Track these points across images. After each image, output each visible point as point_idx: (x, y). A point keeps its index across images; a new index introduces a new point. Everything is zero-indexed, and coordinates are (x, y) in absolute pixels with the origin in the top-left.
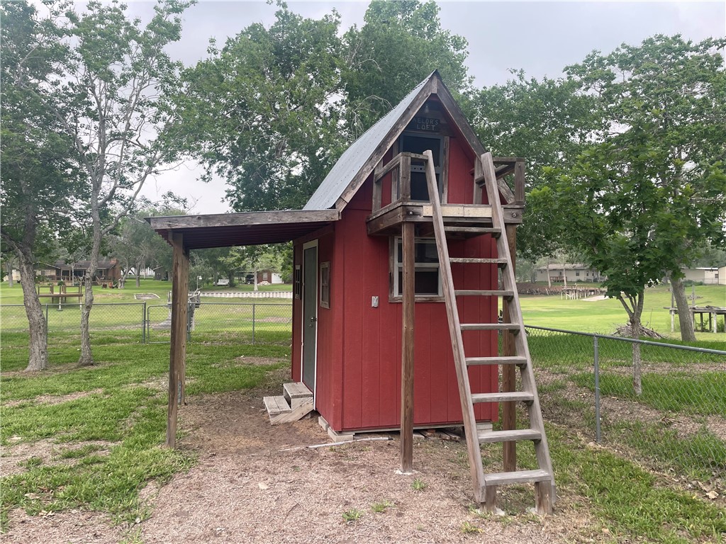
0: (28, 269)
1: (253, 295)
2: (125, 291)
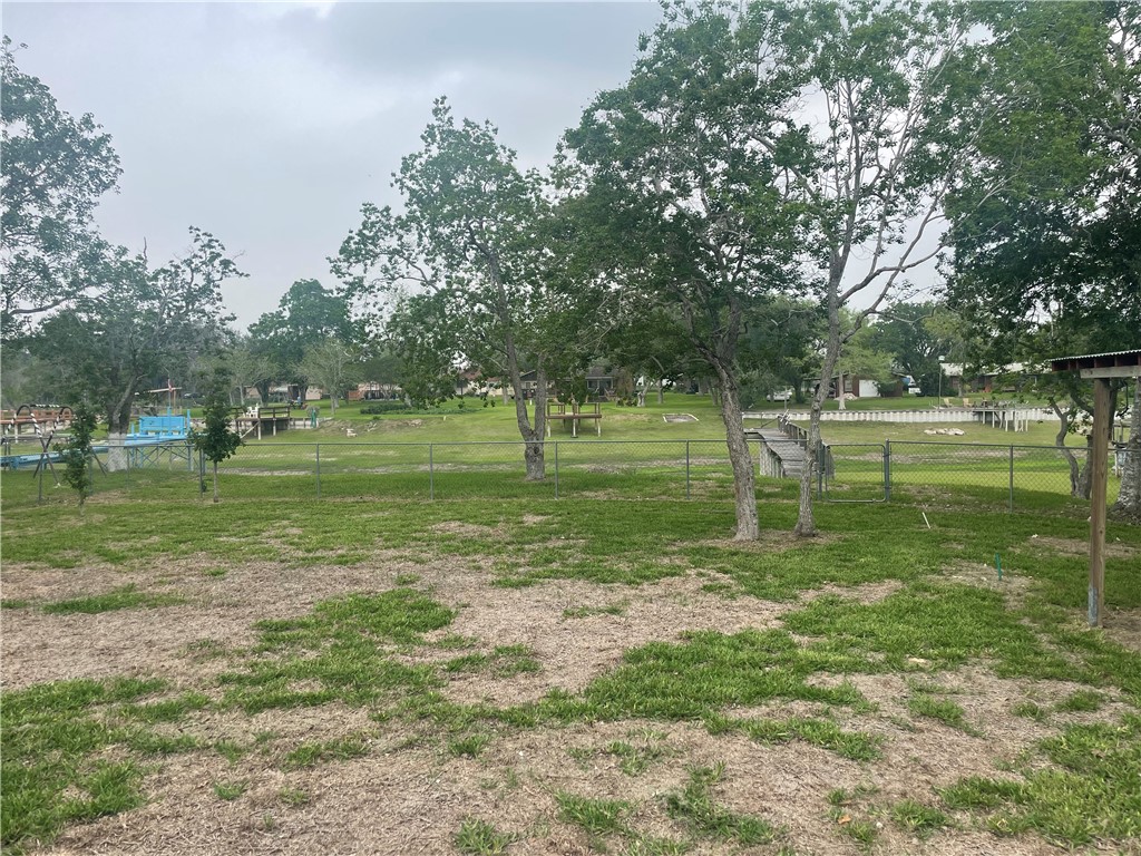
0: (733, 397)
1: (837, 417)
2: (650, 410)
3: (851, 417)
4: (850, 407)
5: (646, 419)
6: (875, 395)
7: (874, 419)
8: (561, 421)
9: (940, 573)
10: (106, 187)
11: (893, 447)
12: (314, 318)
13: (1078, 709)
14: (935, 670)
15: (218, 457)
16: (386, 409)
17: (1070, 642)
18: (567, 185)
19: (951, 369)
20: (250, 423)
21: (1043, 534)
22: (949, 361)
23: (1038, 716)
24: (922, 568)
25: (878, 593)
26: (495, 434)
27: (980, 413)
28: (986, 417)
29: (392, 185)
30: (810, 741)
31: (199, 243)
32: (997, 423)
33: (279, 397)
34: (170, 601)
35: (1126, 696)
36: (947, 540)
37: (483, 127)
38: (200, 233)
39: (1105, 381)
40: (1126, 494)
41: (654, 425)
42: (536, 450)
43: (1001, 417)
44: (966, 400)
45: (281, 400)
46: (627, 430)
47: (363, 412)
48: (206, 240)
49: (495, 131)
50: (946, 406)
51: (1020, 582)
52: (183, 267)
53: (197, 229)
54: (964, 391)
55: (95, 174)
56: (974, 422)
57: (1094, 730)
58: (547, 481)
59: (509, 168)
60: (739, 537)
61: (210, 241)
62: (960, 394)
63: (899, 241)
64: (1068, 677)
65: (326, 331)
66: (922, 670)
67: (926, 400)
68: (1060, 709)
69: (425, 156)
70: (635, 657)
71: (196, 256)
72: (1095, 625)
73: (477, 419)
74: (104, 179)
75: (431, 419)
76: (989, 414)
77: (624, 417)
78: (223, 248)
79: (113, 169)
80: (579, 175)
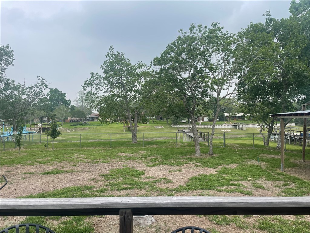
1: (199, 127)
2: (151, 125)
3: (203, 127)
4: (202, 124)
5: (150, 127)
6: (208, 121)
7: (208, 127)
8: (127, 128)
9: (245, 162)
10: (10, 64)
11: (226, 134)
12: (56, 99)
13: (286, 186)
14: (254, 180)
15: (54, 138)
16: (78, 124)
17: (279, 174)
18: (142, 68)
19: (226, 114)
20: (38, 129)
21: (264, 154)
22: (226, 112)
23: (279, 187)
24: (241, 161)
25: (234, 166)
26: (109, 132)
27: (234, 126)
28: (236, 127)
29: (101, 68)
30: (238, 192)
31: (40, 80)
32: (238, 128)
33: (44, 121)
34: (73, 171)
35: (294, 183)
36: (243, 155)
37: (121, 53)
38: (40, 78)
39: (283, 119)
40: (279, 144)
41: (152, 129)
42: (135, 135)
43: (239, 127)
44: (231, 122)
45: (45, 122)
46: (145, 130)
47: (71, 126)
48: (41, 79)
49: (124, 54)
50: (226, 124)
51: (263, 164)
52: (34, 86)
53: (39, 77)
54: (229, 120)
55: (7, 60)
56: (233, 128)
57: (291, 188)
58: (138, 143)
59: (130, 64)
60: (196, 155)
61: (43, 80)
62: (229, 121)
63: (231, 86)
64: (281, 181)
65: (60, 103)
66: (252, 180)
67: (220, 122)
68: (282, 186)
69: (109, 61)
70: (191, 179)
71: (38, 84)
72: (283, 171)
73: (104, 127)
74: (10, 62)
75: (91, 127)
76: (236, 126)
77: (144, 127)
78: (46, 82)
79: (12, 59)
80: (145, 66)
